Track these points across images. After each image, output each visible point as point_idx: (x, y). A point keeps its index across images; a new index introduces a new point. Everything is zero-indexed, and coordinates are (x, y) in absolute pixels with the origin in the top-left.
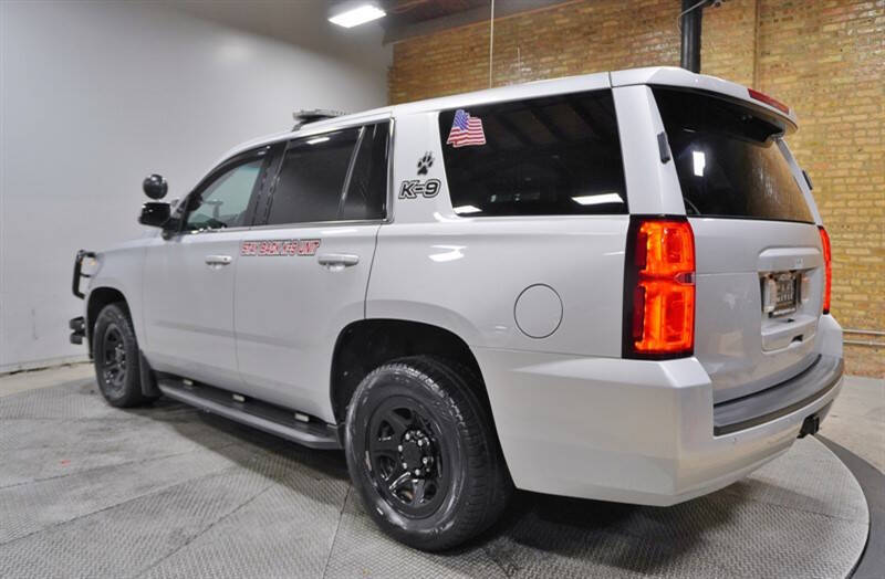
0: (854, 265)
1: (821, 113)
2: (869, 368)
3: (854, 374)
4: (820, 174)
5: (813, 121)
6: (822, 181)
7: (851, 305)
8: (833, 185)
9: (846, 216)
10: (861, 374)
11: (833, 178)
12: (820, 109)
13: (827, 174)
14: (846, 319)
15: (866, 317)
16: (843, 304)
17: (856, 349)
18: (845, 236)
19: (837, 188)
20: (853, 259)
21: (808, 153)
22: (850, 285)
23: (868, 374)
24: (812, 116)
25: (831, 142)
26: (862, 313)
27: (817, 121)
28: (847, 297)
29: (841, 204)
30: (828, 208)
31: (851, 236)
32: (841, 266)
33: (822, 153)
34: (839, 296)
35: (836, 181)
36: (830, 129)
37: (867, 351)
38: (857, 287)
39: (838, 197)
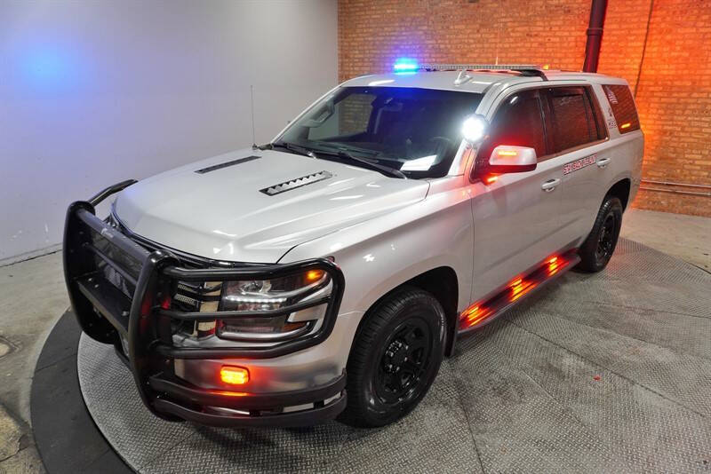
0: (706, 140)
1: (702, 24)
2: (705, 210)
3: (693, 214)
4: (693, 72)
5: (694, 30)
6: (694, 78)
7: (698, 168)
8: (700, 80)
9: (706, 104)
10: (698, 215)
11: (701, 75)
12: (702, 21)
13: (698, 72)
14: (693, 178)
15: (708, 176)
16: (694, 167)
17: (697, 198)
18: (703, 119)
19: (704, 83)
20: (706, 136)
21: (686, 54)
22: (701, 154)
23: (703, 215)
24: (694, 26)
25: (706, 48)
26: (706, 174)
27: (697, 30)
28: (697, 162)
29: (705, 95)
30: (694, 98)
31: (708, 119)
32: (696, 140)
33: (697, 56)
34: (691, 162)
35: (704, 78)
36: (706, 37)
37: (705, 199)
38: (704, 155)
39: (703, 89)
